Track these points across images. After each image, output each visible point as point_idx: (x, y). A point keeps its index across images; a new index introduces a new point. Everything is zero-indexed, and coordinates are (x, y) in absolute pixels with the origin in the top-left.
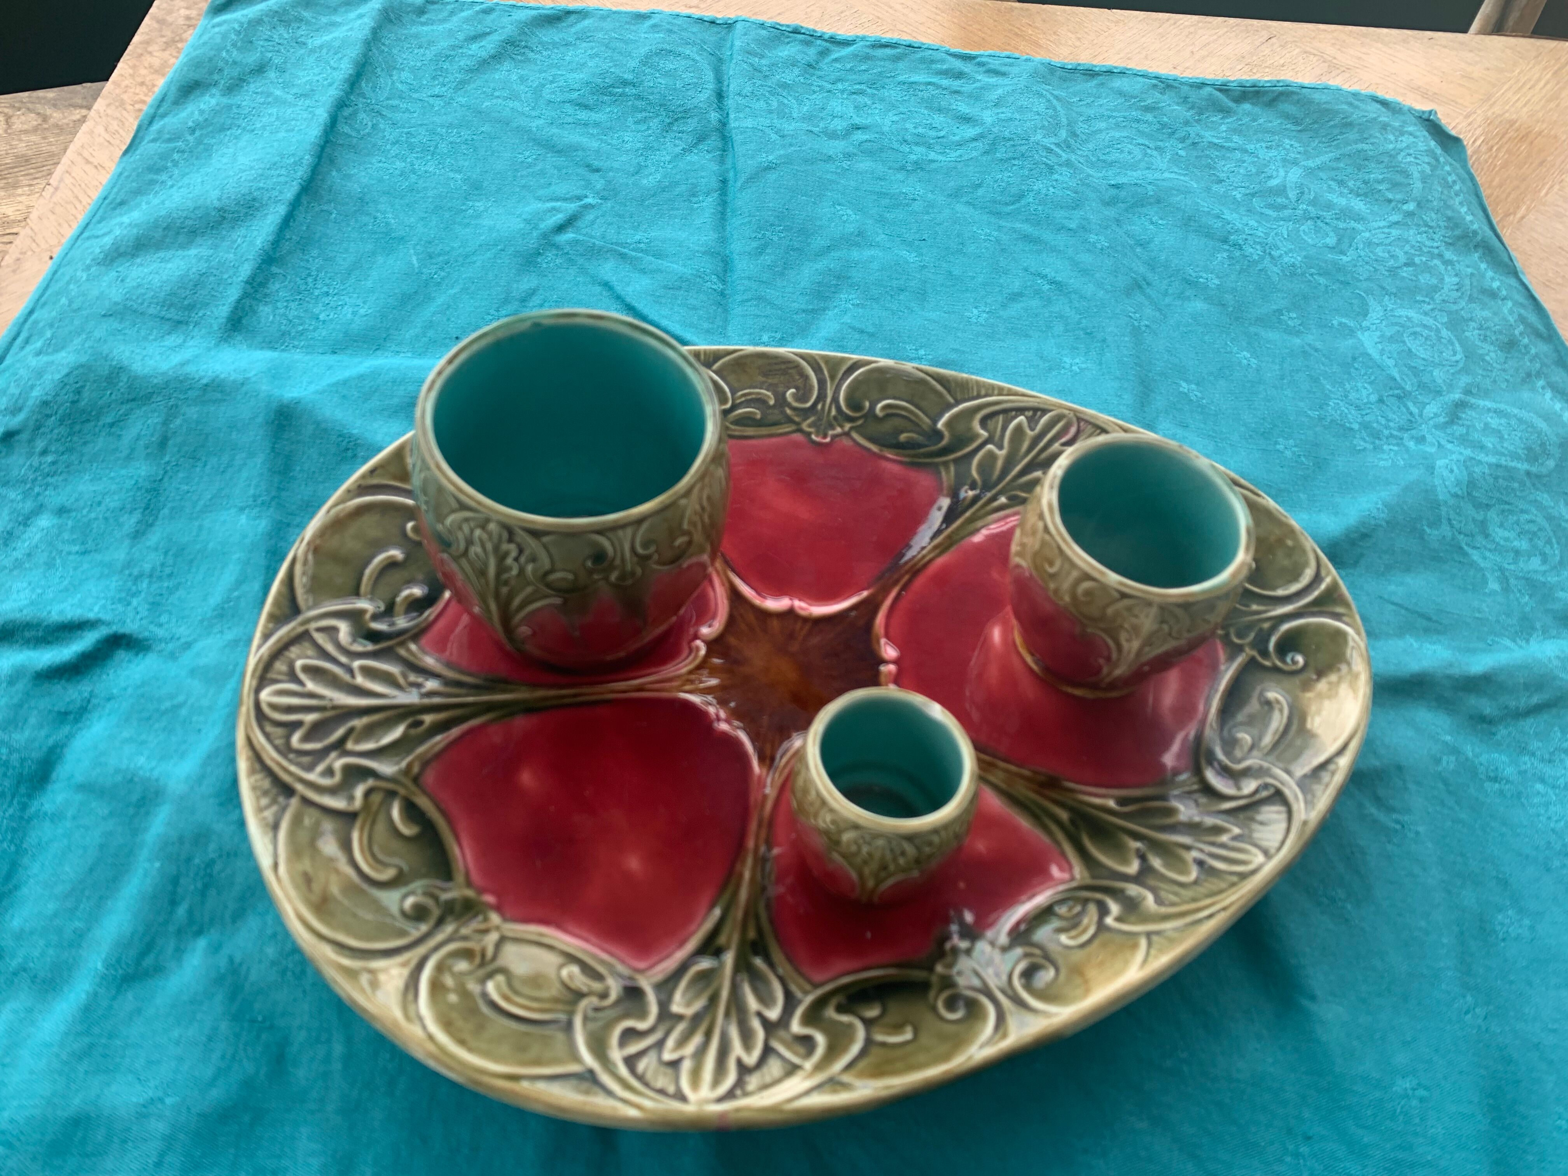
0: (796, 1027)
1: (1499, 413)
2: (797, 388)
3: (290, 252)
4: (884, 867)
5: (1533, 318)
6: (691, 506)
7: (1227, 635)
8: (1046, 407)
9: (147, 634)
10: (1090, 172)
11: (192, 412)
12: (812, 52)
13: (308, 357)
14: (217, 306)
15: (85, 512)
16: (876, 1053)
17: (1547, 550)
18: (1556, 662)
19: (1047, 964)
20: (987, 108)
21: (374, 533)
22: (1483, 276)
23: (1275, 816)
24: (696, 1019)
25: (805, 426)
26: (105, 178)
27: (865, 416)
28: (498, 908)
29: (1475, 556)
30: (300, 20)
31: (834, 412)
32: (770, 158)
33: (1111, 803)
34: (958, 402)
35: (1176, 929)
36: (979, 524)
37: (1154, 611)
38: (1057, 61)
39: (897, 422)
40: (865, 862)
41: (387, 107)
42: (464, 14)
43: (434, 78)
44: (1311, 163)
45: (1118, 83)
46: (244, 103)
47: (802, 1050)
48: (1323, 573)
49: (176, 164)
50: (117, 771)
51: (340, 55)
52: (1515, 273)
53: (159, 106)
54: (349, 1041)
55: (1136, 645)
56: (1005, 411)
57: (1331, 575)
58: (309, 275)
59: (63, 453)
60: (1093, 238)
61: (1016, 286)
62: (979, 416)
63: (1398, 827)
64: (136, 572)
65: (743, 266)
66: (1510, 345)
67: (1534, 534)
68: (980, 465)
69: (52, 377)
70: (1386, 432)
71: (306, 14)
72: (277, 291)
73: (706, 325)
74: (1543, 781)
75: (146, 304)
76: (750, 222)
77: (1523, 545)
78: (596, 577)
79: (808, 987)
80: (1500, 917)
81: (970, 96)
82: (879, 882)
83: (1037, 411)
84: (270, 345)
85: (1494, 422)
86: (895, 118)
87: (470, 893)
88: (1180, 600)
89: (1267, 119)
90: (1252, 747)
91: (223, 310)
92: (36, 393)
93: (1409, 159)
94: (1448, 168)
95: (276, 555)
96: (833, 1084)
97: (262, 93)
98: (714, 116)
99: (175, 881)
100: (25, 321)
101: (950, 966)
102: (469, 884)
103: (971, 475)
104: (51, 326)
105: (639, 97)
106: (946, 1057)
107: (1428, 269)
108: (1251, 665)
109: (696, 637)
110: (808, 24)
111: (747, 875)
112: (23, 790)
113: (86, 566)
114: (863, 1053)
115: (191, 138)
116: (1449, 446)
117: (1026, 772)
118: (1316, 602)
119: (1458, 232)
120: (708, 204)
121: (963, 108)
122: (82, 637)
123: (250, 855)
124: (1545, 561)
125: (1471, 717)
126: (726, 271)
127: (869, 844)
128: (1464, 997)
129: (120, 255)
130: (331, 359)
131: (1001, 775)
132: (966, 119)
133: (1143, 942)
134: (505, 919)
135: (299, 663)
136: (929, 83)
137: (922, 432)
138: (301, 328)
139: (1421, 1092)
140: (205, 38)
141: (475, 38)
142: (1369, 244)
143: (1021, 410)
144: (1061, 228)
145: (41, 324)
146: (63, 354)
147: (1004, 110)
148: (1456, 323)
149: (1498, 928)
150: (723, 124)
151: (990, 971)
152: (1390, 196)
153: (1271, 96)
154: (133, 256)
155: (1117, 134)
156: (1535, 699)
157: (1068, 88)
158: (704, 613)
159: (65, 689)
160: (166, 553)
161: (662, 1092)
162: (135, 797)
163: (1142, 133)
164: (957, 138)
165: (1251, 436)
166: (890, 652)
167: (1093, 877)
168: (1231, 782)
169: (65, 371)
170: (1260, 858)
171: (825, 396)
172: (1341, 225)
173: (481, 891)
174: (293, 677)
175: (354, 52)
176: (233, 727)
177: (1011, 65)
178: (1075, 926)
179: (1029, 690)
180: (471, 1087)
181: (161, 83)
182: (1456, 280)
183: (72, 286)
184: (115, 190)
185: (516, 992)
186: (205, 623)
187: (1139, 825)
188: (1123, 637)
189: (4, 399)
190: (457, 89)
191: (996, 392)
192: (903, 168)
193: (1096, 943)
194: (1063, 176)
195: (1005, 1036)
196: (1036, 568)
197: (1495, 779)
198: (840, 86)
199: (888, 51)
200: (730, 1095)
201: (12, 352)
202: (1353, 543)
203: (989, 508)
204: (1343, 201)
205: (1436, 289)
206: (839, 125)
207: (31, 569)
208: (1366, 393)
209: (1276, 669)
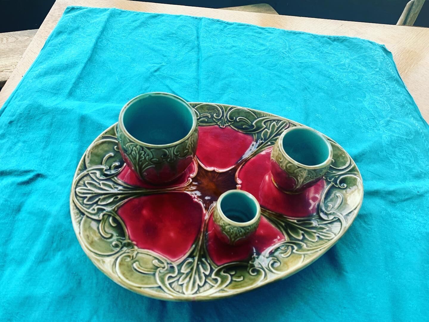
0: (213, 276)
1: (399, 123)
2: (216, 113)
3: (85, 76)
4: (236, 235)
5: (409, 99)
6: (189, 142)
7: (327, 179)
8: (281, 119)
9: (46, 174)
10: (294, 58)
11: (59, 117)
12: (222, 26)
13: (89, 103)
14: (66, 90)
15: (31, 142)
16: (233, 283)
17: (411, 159)
18: (412, 188)
19: (278, 261)
20: (268, 42)
21: (106, 149)
22: (396, 88)
23: (338, 225)
24: (188, 274)
25: (218, 123)
26: (37, 56)
27: (234, 121)
28: (137, 245)
29: (392, 160)
30: (88, 16)
31: (226, 120)
32: (211, 54)
33: (295, 221)
34: (258, 118)
35: (311, 253)
36: (263, 149)
37: (306, 171)
38: (286, 30)
39: (242, 122)
40: (232, 234)
41: (110, 39)
42: (131, 15)
43: (123, 31)
44: (352, 58)
45: (302, 36)
46: (73, 37)
47: (214, 282)
48: (352, 163)
49: (55, 52)
50: (39, 209)
51: (98, 25)
52: (404, 87)
53: (51, 38)
54: (97, 279)
55: (302, 180)
56: (270, 120)
57: (354, 164)
58: (90, 82)
59: (25, 127)
60: (294, 76)
61: (274, 88)
62: (264, 121)
63: (370, 229)
64: (44, 158)
65: (203, 82)
66: (403, 106)
67: (407, 154)
68: (264, 134)
69: (22, 108)
70: (370, 128)
71: (90, 14)
72: (81, 86)
73: (193, 97)
74: (408, 218)
75: (47, 89)
76: (205, 70)
77: (405, 157)
78: (164, 160)
79: (216, 266)
80: (396, 253)
81: (263, 39)
82: (235, 239)
83: (279, 121)
84: (79, 100)
85: (398, 126)
86: (244, 44)
87: (130, 241)
88: (313, 169)
89: (341, 46)
90: (332, 208)
91: (67, 91)
92: (18, 111)
93: (377, 57)
94: (387, 60)
95: (80, 154)
96: (222, 290)
97: (78, 35)
98: (196, 43)
99: (53, 237)
100: (15, 93)
101: (253, 262)
102: (129, 239)
103: (261, 137)
104: (22, 94)
105: (177, 37)
106: (252, 284)
107: (381, 86)
108: (333, 187)
109: (189, 177)
110: (222, 19)
111: (201, 238)
112: (14, 213)
113: (31, 156)
114: (230, 283)
115: (59, 46)
116: (386, 132)
117: (274, 213)
118: (350, 171)
119: (390, 76)
120: (194, 65)
121: (261, 42)
122: (30, 174)
123: (73, 230)
124: (410, 162)
125: (390, 201)
126: (198, 83)
127: (233, 229)
128: (386, 272)
129: (41, 76)
130: (95, 104)
131: (267, 213)
132: (262, 45)
133: (303, 256)
134: (139, 248)
135: (86, 182)
136: (253, 35)
137: (249, 125)
138: (87, 96)
139: (375, 297)
140: (63, 20)
141: (134, 21)
142: (366, 79)
143: (274, 120)
144: (286, 74)
145: (19, 94)
146: (26, 101)
147: (272, 42)
148: (389, 100)
149: (395, 255)
150: (199, 45)
151: (263, 263)
152: (372, 67)
153: (342, 40)
154: (44, 76)
155: (302, 49)
156: (406, 197)
157: (289, 37)
158: (191, 171)
159: (25, 187)
160: (51, 153)
161: (178, 292)
162: (43, 216)
163: (308, 49)
164: (259, 49)
165: (335, 128)
166: (239, 181)
167: (290, 240)
168: (326, 216)
169: (26, 106)
170: (334, 236)
171: (224, 116)
172: (360, 74)
173: (132, 241)
174: (85, 185)
175: (102, 24)
176: (69, 198)
177: (274, 31)
178: (285, 252)
179: (275, 192)
180: (130, 290)
181: (51, 31)
182: (389, 89)
183: (28, 84)
184: (39, 59)
185: (141, 266)
186: (62, 171)
187: (303, 227)
188: (299, 178)
189: (10, 113)
190: (129, 34)
191: (268, 116)
192: (245, 57)
193: (291, 256)
194: (287, 60)
195: (267, 279)
196: (277, 160)
197: (396, 217)
198: (229, 35)
199: (242, 26)
200: (196, 293)
201: (12, 101)
202: (360, 156)
203: (266, 145)
204: (360, 68)
205: (383, 91)
206: (229, 46)
207: (16, 157)
208: (365, 117)
209: (339, 188)
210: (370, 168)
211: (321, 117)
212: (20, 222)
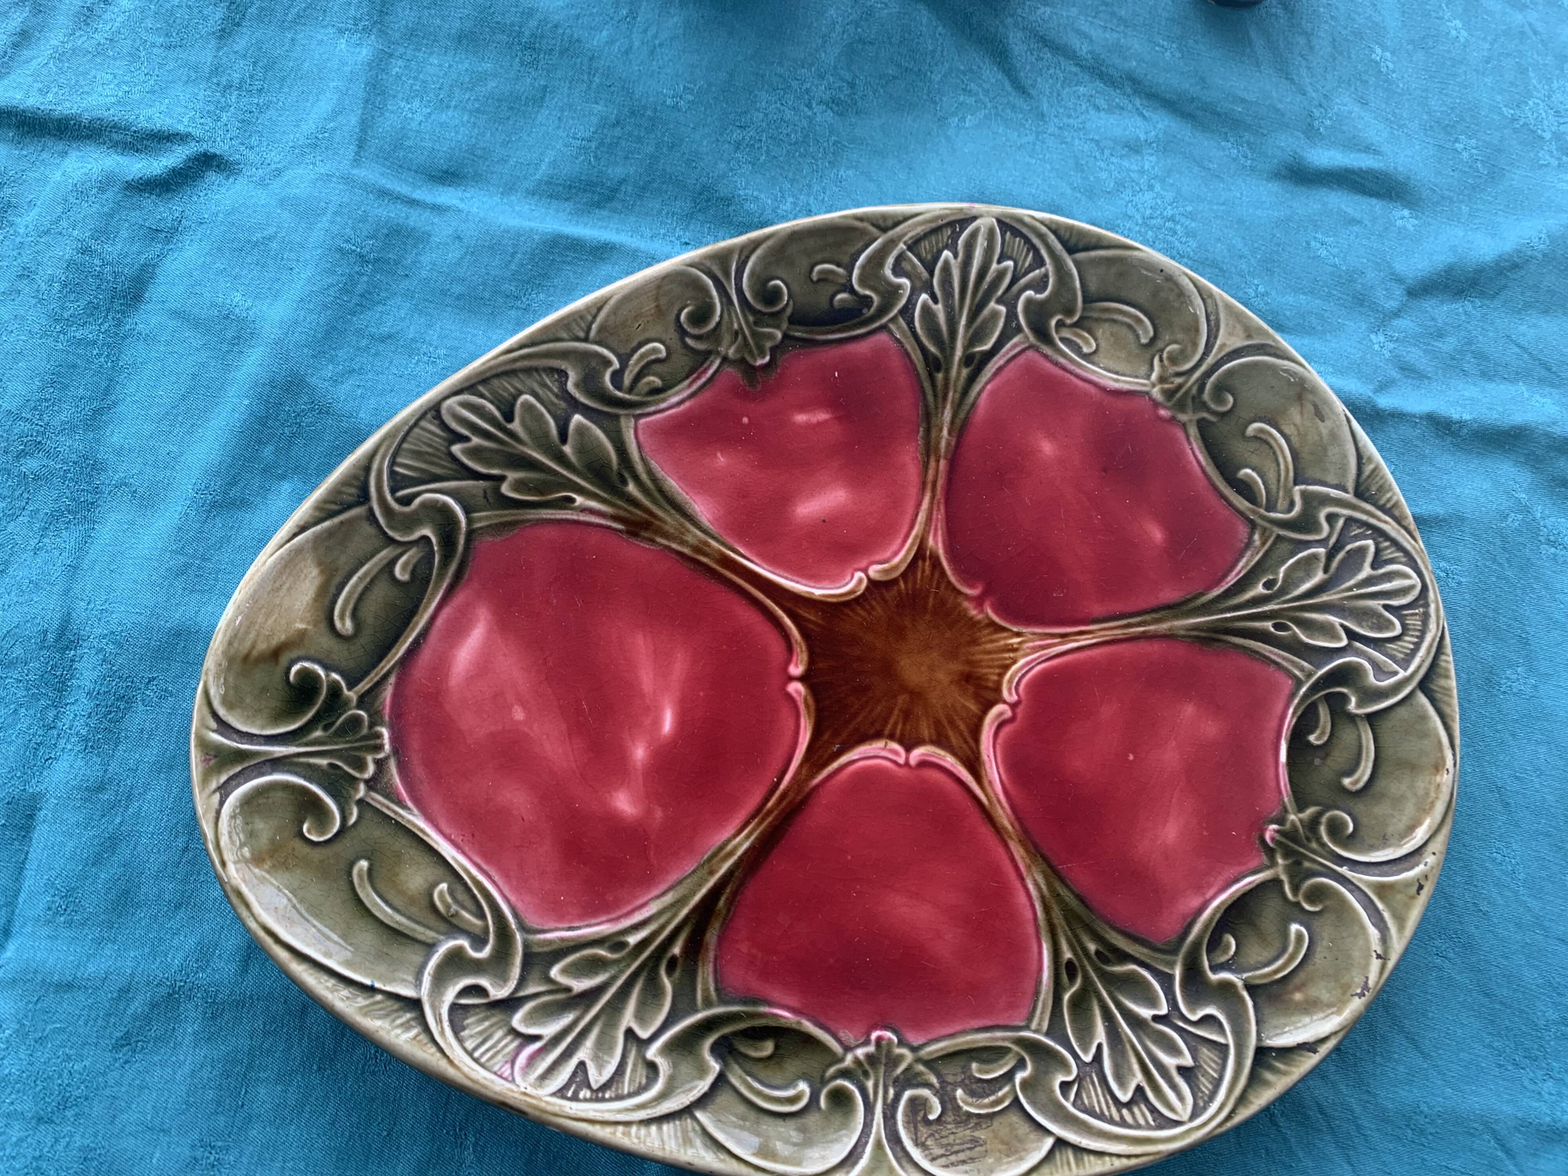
9: (237, 156)
50: (214, 304)
99: (263, 423)
112: (117, 306)
113: (172, 65)
122: (172, 151)
159: (156, 204)
162: (229, 334)
165: (1431, 127)
210: (1523, 328)
211: (1391, 66)
212: (141, 345)
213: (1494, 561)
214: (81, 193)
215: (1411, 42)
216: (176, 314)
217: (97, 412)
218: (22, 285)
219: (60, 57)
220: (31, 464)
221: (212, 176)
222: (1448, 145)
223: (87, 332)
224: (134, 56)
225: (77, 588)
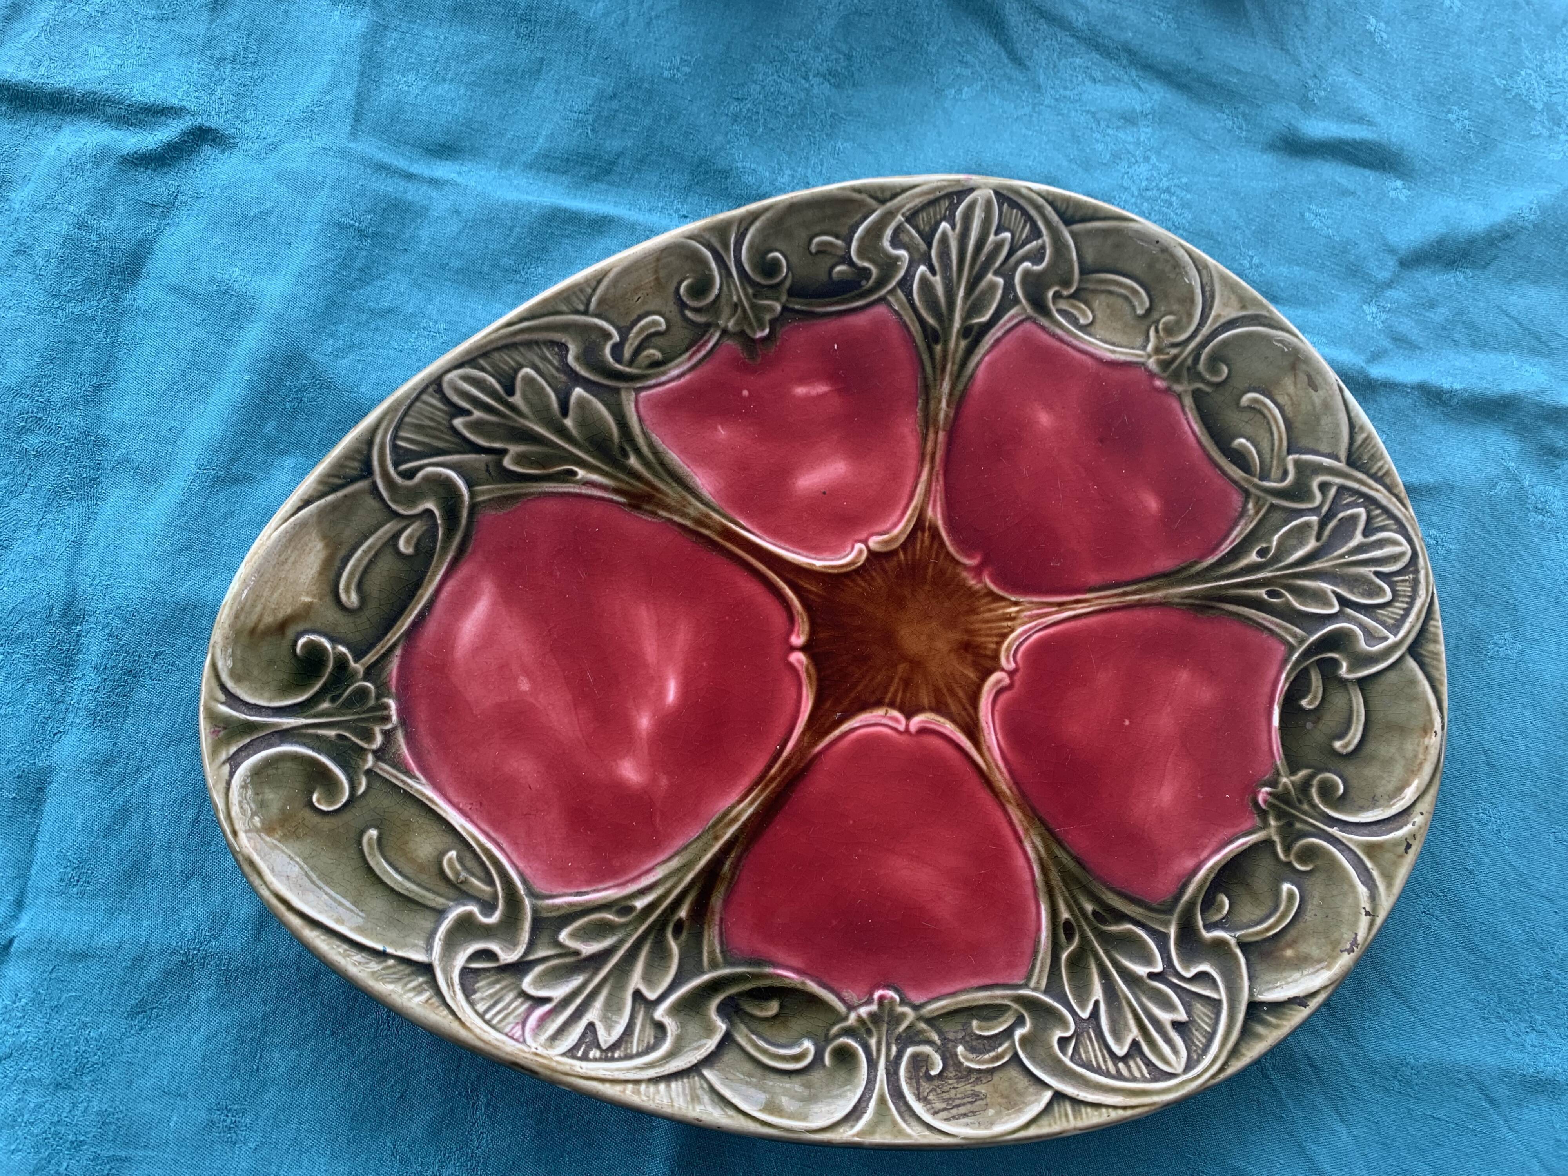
9: (232, 130)
50: (212, 279)
64: (217, 53)
99: (265, 398)
112: (115, 282)
113: (164, 38)
122: (167, 125)
186: (292, 125)
210: (1513, 298)
211: (1385, 36)
212: (140, 321)
213: (1483, 528)
214: (76, 167)
215: (1405, 12)
216: (174, 289)
217: (97, 389)
218: (18, 260)
219: (51, 29)
220: (33, 440)
221: (207, 151)
222: (1442, 116)
223: (87, 308)
224: (125, 29)
225: (81, 565)
